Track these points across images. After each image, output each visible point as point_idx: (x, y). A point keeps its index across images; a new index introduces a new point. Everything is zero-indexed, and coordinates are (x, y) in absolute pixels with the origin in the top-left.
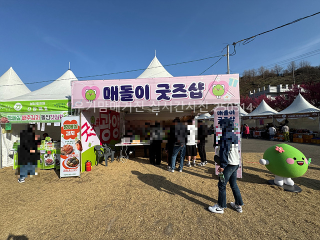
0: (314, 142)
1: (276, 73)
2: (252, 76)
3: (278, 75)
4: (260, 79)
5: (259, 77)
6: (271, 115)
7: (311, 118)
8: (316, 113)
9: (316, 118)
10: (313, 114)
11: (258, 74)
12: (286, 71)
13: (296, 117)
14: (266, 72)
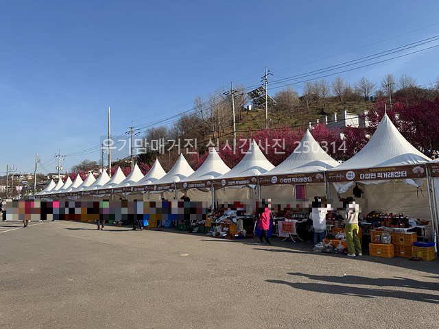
0: (420, 254)
1: (364, 94)
2: (321, 94)
3: (366, 99)
4: (336, 104)
5: (333, 100)
6: (322, 173)
7: (410, 181)
8: (422, 166)
9: (421, 180)
10: (415, 170)
11: (332, 93)
12: (380, 92)
13: (378, 179)
14: (347, 91)
